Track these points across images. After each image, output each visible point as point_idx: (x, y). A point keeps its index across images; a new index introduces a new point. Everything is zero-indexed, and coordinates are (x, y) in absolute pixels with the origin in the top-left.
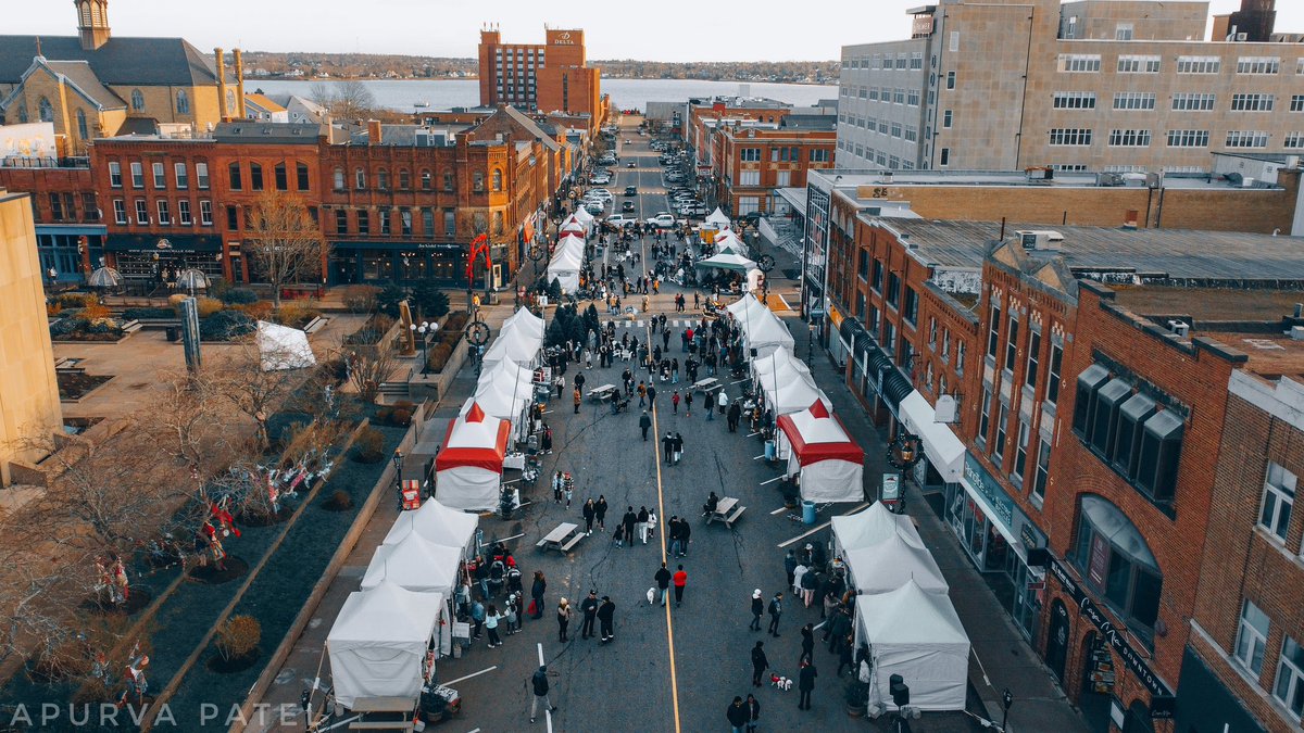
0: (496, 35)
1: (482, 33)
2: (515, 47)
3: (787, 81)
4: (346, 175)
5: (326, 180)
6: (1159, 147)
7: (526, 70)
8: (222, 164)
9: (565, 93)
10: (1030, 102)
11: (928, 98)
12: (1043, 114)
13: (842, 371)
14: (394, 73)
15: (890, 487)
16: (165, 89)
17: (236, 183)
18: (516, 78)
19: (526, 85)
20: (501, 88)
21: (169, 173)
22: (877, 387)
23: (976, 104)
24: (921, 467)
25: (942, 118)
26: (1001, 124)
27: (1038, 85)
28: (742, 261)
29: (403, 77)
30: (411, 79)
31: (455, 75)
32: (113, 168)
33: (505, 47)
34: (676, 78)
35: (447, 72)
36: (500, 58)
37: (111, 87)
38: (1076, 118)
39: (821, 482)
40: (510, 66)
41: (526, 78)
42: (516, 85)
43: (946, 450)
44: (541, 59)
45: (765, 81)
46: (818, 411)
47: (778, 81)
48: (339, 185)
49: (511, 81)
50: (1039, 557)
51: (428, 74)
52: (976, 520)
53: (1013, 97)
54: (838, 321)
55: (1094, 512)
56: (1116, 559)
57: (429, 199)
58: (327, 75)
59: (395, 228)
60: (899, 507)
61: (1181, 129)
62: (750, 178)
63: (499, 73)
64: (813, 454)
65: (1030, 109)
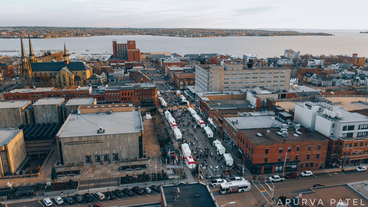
0: (116, 42)
1: (113, 42)
2: (121, 45)
3: (172, 36)
4: (137, 93)
5: (135, 94)
6: (237, 84)
7: (124, 50)
8: (121, 93)
9: (134, 56)
10: (221, 79)
11: (208, 79)
12: (223, 80)
13: (202, 115)
14: (67, 35)
15: (208, 125)
16: (81, 71)
17: (123, 95)
18: (121, 51)
19: (123, 53)
20: (118, 54)
21: (114, 94)
22: (206, 117)
23: (214, 80)
24: (210, 124)
25: (210, 82)
26: (218, 83)
27: (222, 77)
28: (187, 101)
29: (71, 36)
30: (73, 37)
31: (85, 35)
32: (107, 94)
33: (119, 45)
34: (143, 35)
35: (82, 34)
36: (118, 47)
37: (72, 71)
38: (227, 81)
39: (202, 126)
40: (120, 49)
41: (123, 51)
42: (121, 53)
43: (212, 122)
44: (127, 47)
45: (167, 36)
46: (201, 120)
47: (170, 36)
48: (136, 94)
49: (120, 52)
50: (217, 128)
51: (77, 35)
52: (214, 127)
53: (219, 79)
54: (201, 111)
55: (219, 125)
56: (220, 127)
57: (148, 96)
58: (50, 37)
59: (143, 100)
60: (209, 126)
61: (239, 82)
62: (181, 83)
63: (118, 51)
64: (201, 123)
65: (221, 80)
